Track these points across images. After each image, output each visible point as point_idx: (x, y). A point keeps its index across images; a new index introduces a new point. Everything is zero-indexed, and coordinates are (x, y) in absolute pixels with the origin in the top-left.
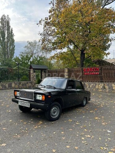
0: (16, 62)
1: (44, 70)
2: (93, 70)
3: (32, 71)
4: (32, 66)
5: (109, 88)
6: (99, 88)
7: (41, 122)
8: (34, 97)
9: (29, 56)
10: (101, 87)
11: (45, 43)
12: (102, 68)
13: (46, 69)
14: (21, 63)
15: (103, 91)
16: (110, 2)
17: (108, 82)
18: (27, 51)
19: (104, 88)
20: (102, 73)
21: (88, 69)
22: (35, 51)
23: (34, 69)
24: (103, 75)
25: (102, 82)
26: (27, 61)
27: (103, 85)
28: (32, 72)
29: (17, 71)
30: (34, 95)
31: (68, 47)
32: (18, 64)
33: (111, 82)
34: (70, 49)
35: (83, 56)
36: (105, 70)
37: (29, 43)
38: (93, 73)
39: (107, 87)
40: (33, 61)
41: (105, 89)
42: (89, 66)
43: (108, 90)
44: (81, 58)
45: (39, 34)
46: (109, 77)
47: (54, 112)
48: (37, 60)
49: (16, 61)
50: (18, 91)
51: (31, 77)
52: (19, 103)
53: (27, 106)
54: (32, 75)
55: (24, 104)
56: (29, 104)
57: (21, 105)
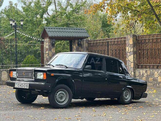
0: (11, 22)
1: (76, 41)
4: (47, 30)
8: (34, 76)
13: (82, 38)
14: (22, 23)
23: (51, 38)
28: (47, 47)
29: (14, 43)
30: (34, 73)
32: (15, 27)
40: (54, 17)
47: (61, 98)
49: (11, 20)
50: (15, 70)
51: (45, 59)
52: (15, 85)
53: (25, 88)
54: (47, 52)
55: (21, 85)
56: (28, 84)
57: (18, 87)
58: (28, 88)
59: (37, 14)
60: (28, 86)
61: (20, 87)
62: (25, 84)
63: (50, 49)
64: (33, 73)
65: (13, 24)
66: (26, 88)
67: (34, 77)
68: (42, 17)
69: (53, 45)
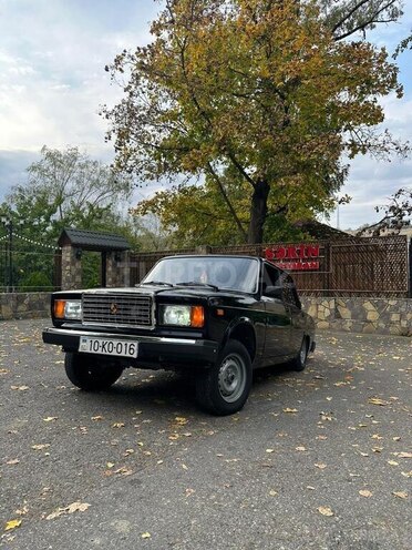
0: (4, 220)
1: (113, 254)
2: (299, 252)
3: (67, 255)
5: (354, 316)
6: (320, 316)
7: (182, 420)
8: (156, 316)
9: (51, 201)
10: (327, 313)
11: (127, 145)
12: (328, 247)
13: (121, 250)
14: (21, 222)
15: (334, 325)
16: (342, 34)
17: (350, 294)
18: (40, 182)
19: (337, 315)
20: (328, 263)
21: (281, 251)
22: (69, 186)
23: (75, 246)
24: (332, 270)
25: (328, 295)
26: (43, 220)
27: (333, 306)
28: (68, 259)
31: (210, 170)
32: (11, 226)
33: (359, 295)
34: (216, 177)
35: (262, 204)
36: (340, 252)
37: (50, 155)
38: (300, 264)
39: (346, 313)
41: (338, 321)
42: (283, 239)
43: (349, 324)
44: (254, 211)
45: (104, 115)
46: (354, 280)
47: (230, 380)
48: (82, 217)
49: (4, 216)
50: (76, 297)
51: (64, 278)
52: (82, 344)
53: (123, 354)
54: (68, 268)
55: (106, 347)
56: (136, 344)
57: (93, 351)
58: (135, 356)
59: (40, 215)
60: (136, 348)
61: (99, 352)
62: (123, 343)
63: (73, 264)
64: (154, 308)
65: (7, 223)
66: (128, 355)
67: (154, 320)
68: (48, 219)
69: (78, 257)
